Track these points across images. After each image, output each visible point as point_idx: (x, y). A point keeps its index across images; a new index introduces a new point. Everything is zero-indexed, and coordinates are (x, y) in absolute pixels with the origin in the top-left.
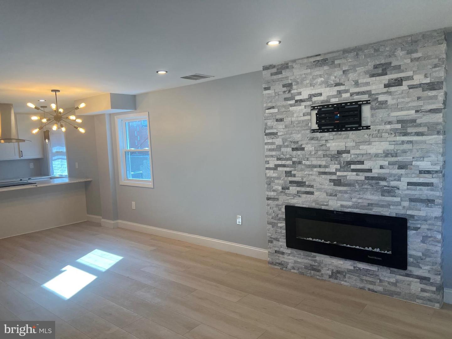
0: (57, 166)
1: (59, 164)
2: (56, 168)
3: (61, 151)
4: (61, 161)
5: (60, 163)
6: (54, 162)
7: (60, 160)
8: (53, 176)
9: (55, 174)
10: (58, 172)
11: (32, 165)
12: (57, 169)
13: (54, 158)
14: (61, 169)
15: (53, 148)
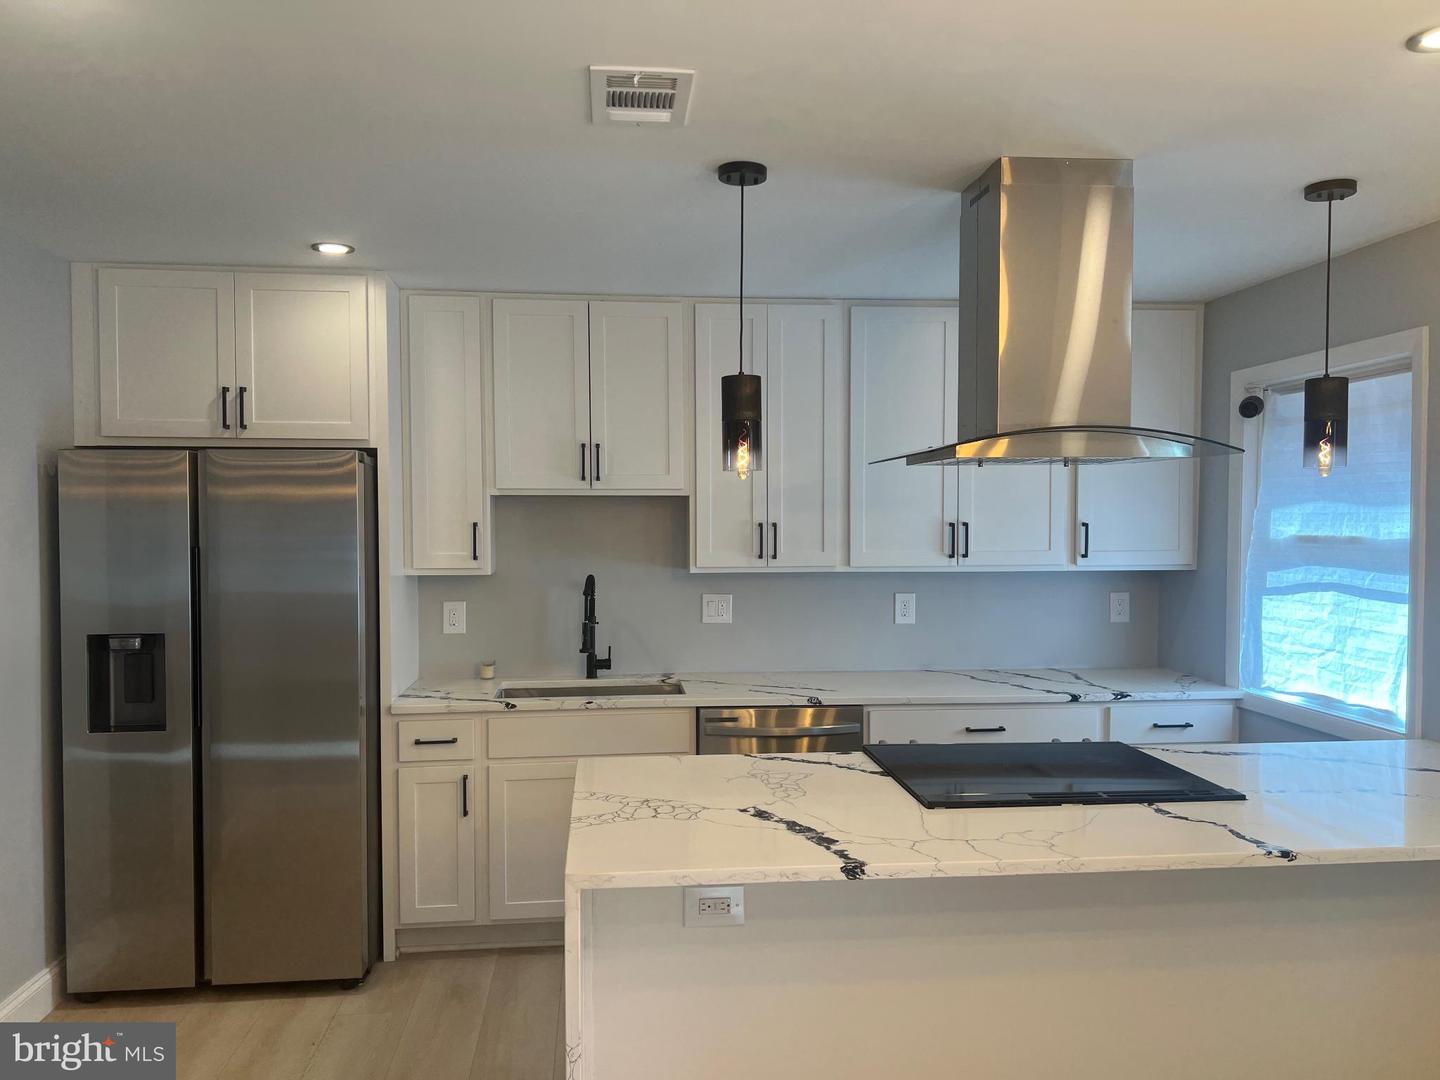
0: (1293, 630)
1: (1315, 622)
2: (1286, 647)
3: (1346, 532)
4: (1337, 605)
5: (1325, 615)
6: (1270, 606)
7: (1329, 597)
8: (1252, 691)
9: (1269, 680)
10: (1302, 676)
11: (1120, 607)
12: (1292, 655)
13: (1273, 578)
14: (1330, 656)
15: (1275, 514)
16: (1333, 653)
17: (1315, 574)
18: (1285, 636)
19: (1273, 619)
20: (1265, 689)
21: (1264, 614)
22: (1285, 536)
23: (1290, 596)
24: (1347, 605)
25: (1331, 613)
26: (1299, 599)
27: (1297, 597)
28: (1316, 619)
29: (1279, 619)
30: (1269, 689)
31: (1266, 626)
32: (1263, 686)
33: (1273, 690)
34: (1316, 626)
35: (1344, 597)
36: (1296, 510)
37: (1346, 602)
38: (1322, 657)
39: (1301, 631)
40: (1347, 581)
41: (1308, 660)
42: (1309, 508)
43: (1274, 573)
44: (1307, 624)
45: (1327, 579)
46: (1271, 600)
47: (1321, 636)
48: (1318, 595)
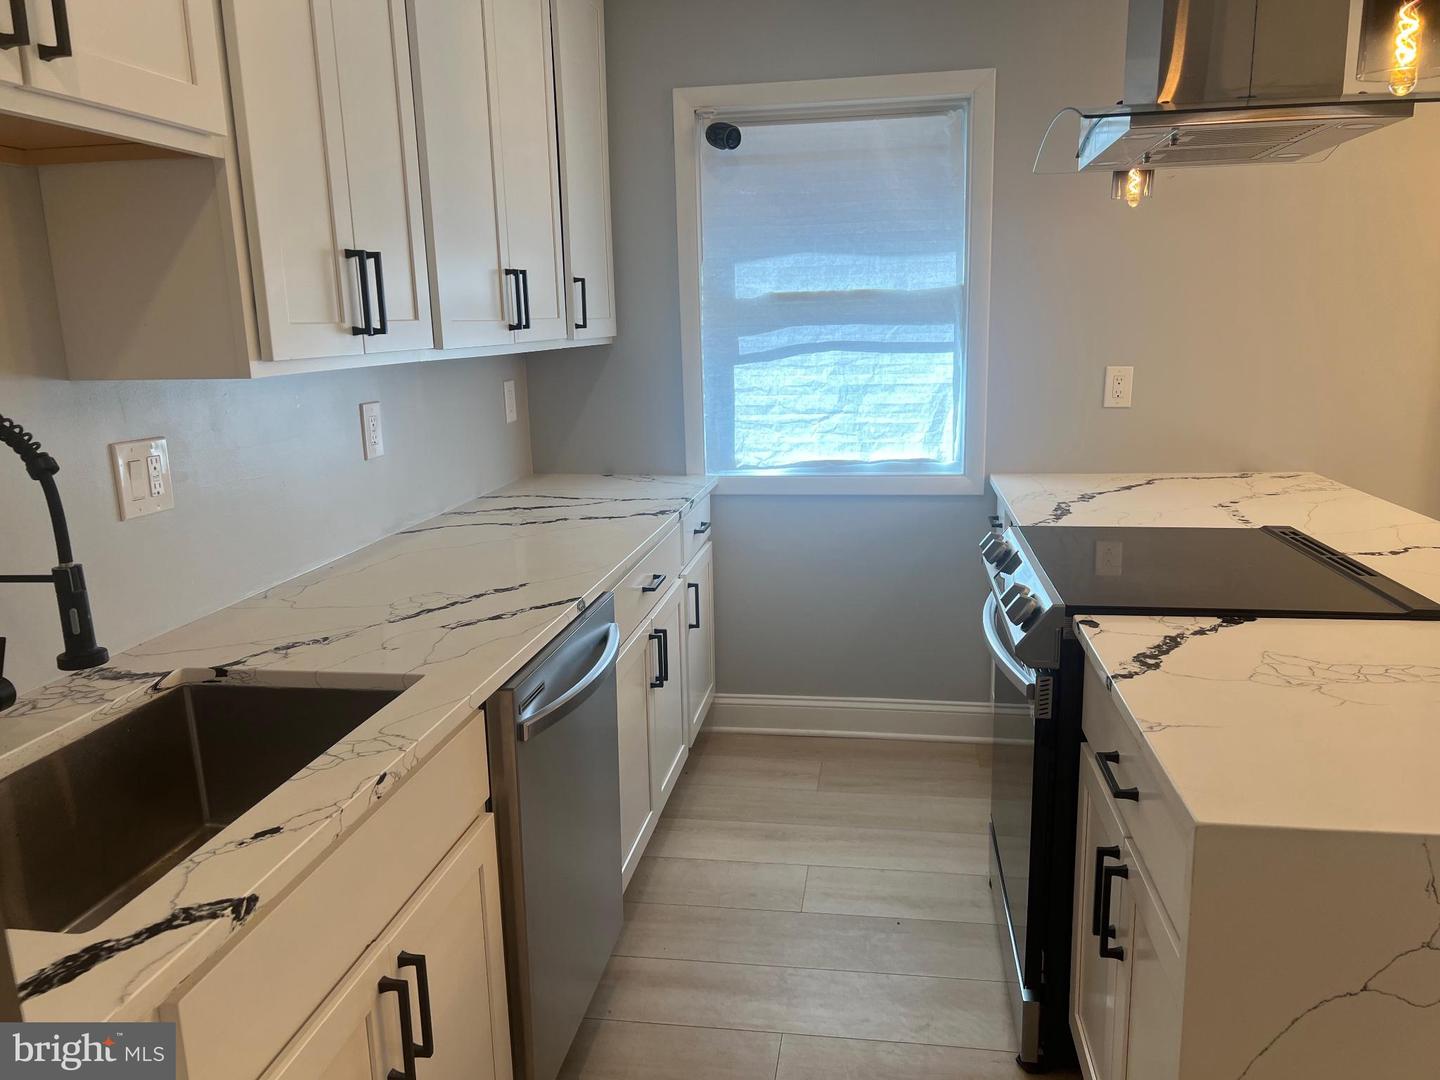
0: (780, 398)
5: (823, 377)
6: (744, 376)
7: (828, 357)
10: (798, 445)
13: (747, 344)
14: (836, 419)
16: (841, 415)
17: (806, 334)
18: (771, 406)
19: (750, 390)
20: (740, 468)
21: (736, 385)
22: (759, 294)
23: (775, 362)
24: (859, 362)
25: (831, 374)
26: (786, 363)
27: (786, 361)
28: (813, 382)
29: (761, 389)
30: (747, 467)
31: (740, 400)
32: (738, 466)
33: (756, 467)
34: (814, 390)
35: (851, 355)
36: (770, 264)
37: (857, 359)
38: (826, 421)
39: (792, 397)
40: (857, 337)
41: (805, 427)
42: (788, 261)
43: (748, 338)
44: (801, 389)
45: (824, 338)
46: (748, 369)
47: (820, 400)
48: (813, 356)
